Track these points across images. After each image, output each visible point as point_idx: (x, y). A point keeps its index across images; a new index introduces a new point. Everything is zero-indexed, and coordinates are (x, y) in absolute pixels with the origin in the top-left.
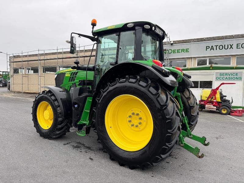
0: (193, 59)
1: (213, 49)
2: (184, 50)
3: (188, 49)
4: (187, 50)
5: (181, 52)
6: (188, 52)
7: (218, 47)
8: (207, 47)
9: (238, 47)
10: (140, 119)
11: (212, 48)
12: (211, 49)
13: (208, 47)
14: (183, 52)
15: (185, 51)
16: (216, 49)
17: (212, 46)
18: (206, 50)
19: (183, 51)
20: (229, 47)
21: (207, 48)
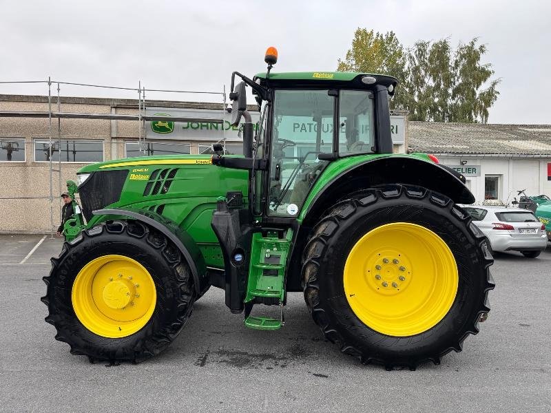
1: (305, 130)
8: (294, 124)
10: (402, 269)
12: (302, 129)
13: (296, 126)
18: (294, 130)
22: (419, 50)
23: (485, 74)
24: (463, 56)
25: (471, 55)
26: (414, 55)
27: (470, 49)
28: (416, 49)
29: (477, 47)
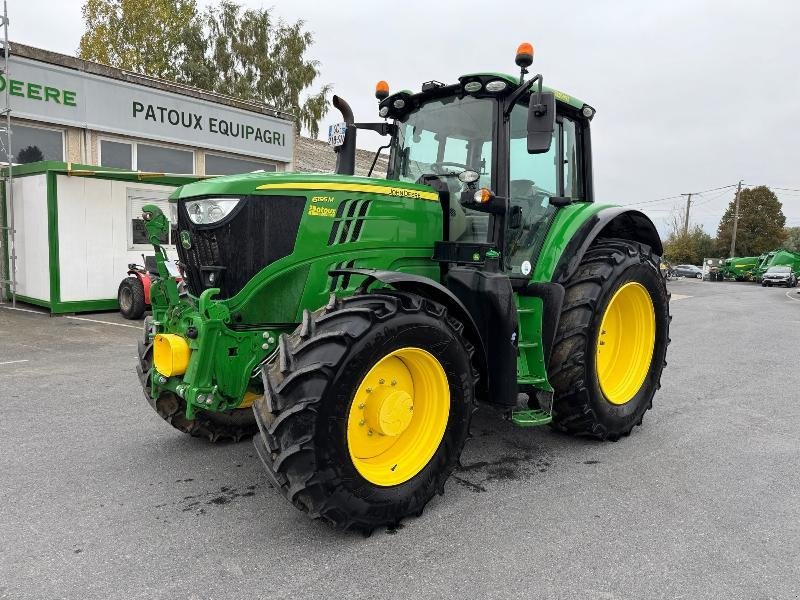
0: (88, 136)
1: (153, 116)
2: (58, 94)
3: (74, 94)
4: (69, 99)
5: (47, 100)
6: (74, 105)
7: (166, 113)
8: (135, 104)
9: (213, 128)
11: (150, 113)
12: (148, 115)
14: (51, 99)
15: (61, 98)
16: (162, 121)
17: (150, 107)
18: (135, 115)
19: (55, 97)
20: (194, 122)
21: (137, 108)
22: (226, 14)
23: (309, 74)
24: (284, 42)
25: (295, 43)
26: (218, 20)
27: (294, 33)
28: (222, 11)
29: (301, 34)
